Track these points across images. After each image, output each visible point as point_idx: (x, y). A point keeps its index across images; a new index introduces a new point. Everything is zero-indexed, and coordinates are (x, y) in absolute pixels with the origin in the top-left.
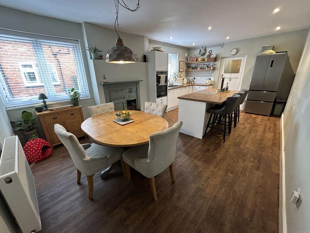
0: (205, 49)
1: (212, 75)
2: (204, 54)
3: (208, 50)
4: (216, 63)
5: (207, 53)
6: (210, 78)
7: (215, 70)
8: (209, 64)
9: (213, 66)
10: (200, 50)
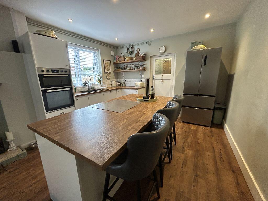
0: (133, 48)
1: (143, 76)
2: (132, 53)
3: (136, 48)
4: (145, 62)
5: (136, 52)
6: (141, 80)
7: (145, 70)
8: (138, 64)
9: (142, 66)
10: (128, 49)
